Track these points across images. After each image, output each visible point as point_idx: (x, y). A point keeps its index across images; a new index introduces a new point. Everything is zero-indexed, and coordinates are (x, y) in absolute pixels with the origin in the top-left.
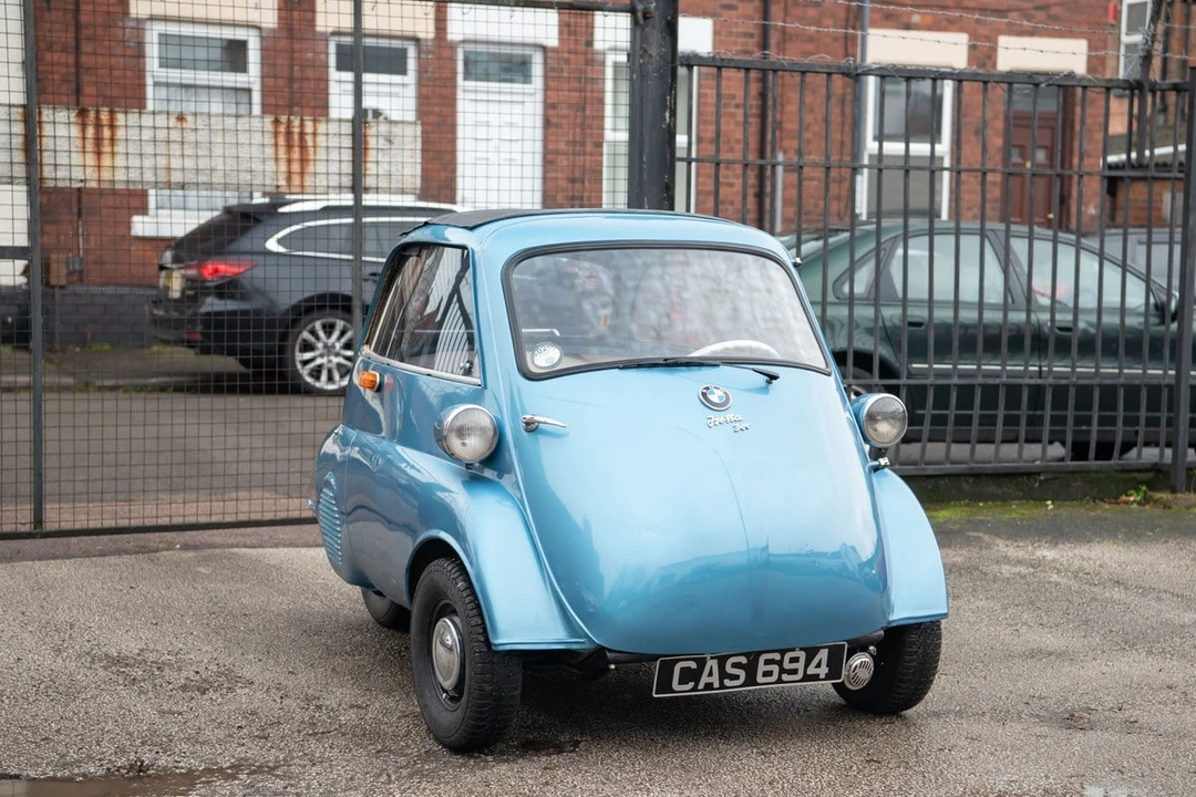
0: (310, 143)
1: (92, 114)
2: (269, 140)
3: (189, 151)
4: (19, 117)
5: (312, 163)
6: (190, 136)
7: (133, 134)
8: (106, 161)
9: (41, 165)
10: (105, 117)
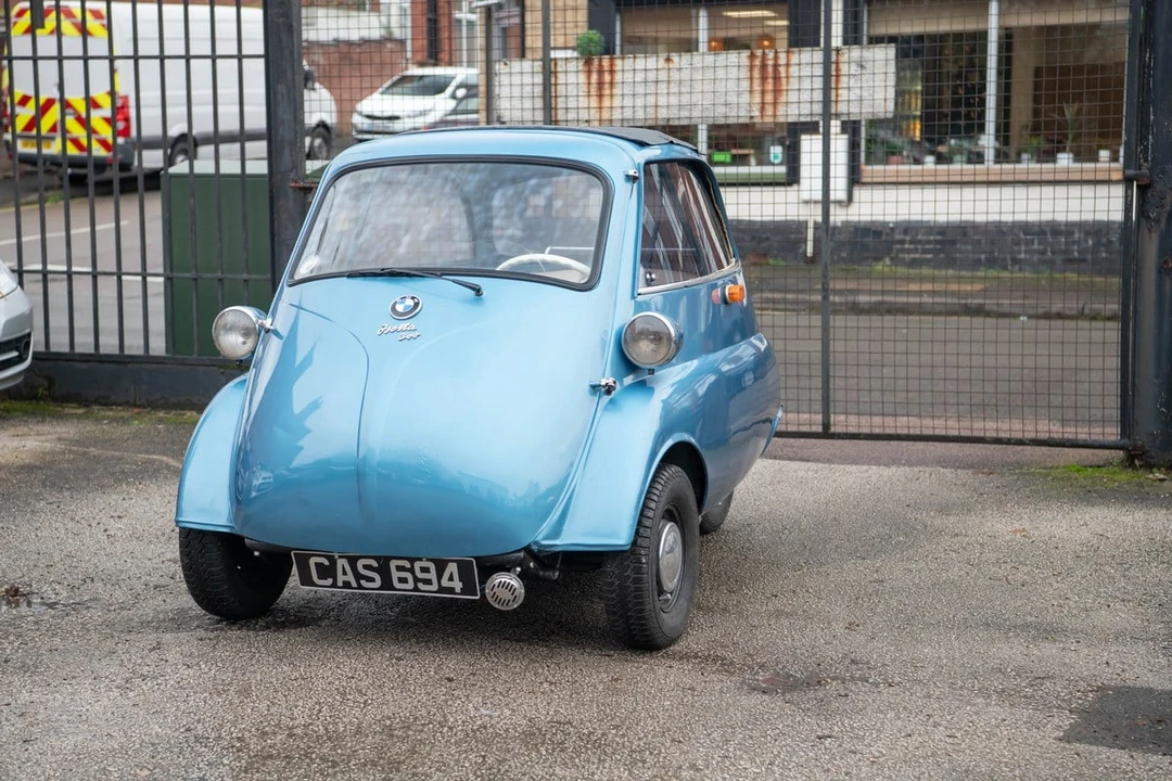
0: (783, 74)
1: (596, 62)
2: (745, 73)
3: (674, 89)
4: (540, 70)
5: (785, 93)
6: (675, 76)
7: (629, 77)
8: (606, 102)
9: (556, 109)
10: (606, 63)
